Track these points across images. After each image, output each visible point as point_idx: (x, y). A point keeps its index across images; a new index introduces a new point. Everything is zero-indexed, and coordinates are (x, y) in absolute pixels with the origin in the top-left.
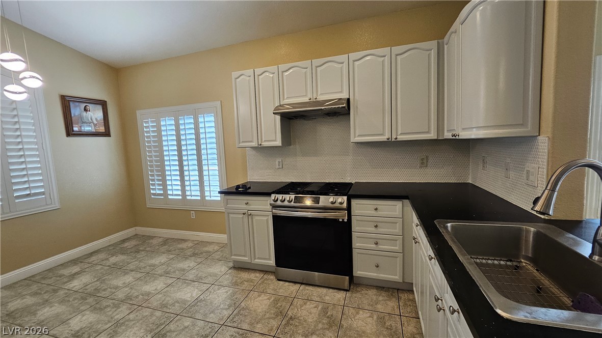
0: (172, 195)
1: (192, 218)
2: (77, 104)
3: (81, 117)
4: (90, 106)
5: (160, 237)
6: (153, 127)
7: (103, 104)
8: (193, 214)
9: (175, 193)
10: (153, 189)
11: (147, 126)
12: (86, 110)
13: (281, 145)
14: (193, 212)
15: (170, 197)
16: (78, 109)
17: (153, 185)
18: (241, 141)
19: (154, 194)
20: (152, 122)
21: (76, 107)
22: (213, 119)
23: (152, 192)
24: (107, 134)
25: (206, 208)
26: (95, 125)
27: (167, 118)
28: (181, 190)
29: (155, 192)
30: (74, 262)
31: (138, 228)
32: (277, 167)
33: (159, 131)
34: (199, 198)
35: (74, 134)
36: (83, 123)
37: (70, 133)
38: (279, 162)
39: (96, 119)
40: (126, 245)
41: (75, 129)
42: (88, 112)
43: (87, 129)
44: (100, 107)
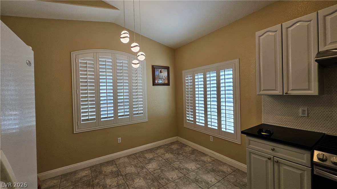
0: (199, 122)
1: (211, 140)
2: (158, 69)
3: (159, 75)
4: (163, 70)
5: (190, 147)
6: (190, 79)
7: (167, 68)
8: (211, 138)
9: (201, 121)
10: (188, 117)
11: (188, 79)
12: (161, 72)
13: (317, 93)
14: (212, 137)
15: (197, 123)
16: (158, 72)
17: (188, 114)
18: (262, 89)
19: (188, 120)
20: (190, 77)
21: (157, 71)
22: (231, 72)
23: (187, 118)
24: (168, 84)
25: (221, 136)
26: (164, 80)
27: (199, 74)
28: (204, 120)
29: (189, 119)
30: (151, 150)
31: (179, 137)
32: (300, 115)
33: (194, 82)
34: (217, 128)
35: (156, 84)
36: (159, 78)
37: (154, 84)
38: (304, 111)
39: (165, 77)
40: (173, 147)
41: (156, 82)
42: (162, 73)
43: (160, 82)
44: (166, 70)
